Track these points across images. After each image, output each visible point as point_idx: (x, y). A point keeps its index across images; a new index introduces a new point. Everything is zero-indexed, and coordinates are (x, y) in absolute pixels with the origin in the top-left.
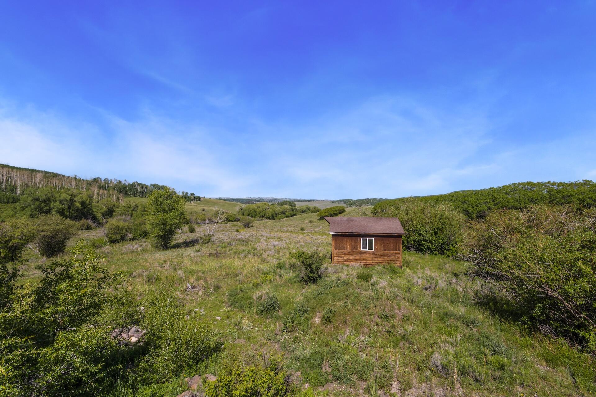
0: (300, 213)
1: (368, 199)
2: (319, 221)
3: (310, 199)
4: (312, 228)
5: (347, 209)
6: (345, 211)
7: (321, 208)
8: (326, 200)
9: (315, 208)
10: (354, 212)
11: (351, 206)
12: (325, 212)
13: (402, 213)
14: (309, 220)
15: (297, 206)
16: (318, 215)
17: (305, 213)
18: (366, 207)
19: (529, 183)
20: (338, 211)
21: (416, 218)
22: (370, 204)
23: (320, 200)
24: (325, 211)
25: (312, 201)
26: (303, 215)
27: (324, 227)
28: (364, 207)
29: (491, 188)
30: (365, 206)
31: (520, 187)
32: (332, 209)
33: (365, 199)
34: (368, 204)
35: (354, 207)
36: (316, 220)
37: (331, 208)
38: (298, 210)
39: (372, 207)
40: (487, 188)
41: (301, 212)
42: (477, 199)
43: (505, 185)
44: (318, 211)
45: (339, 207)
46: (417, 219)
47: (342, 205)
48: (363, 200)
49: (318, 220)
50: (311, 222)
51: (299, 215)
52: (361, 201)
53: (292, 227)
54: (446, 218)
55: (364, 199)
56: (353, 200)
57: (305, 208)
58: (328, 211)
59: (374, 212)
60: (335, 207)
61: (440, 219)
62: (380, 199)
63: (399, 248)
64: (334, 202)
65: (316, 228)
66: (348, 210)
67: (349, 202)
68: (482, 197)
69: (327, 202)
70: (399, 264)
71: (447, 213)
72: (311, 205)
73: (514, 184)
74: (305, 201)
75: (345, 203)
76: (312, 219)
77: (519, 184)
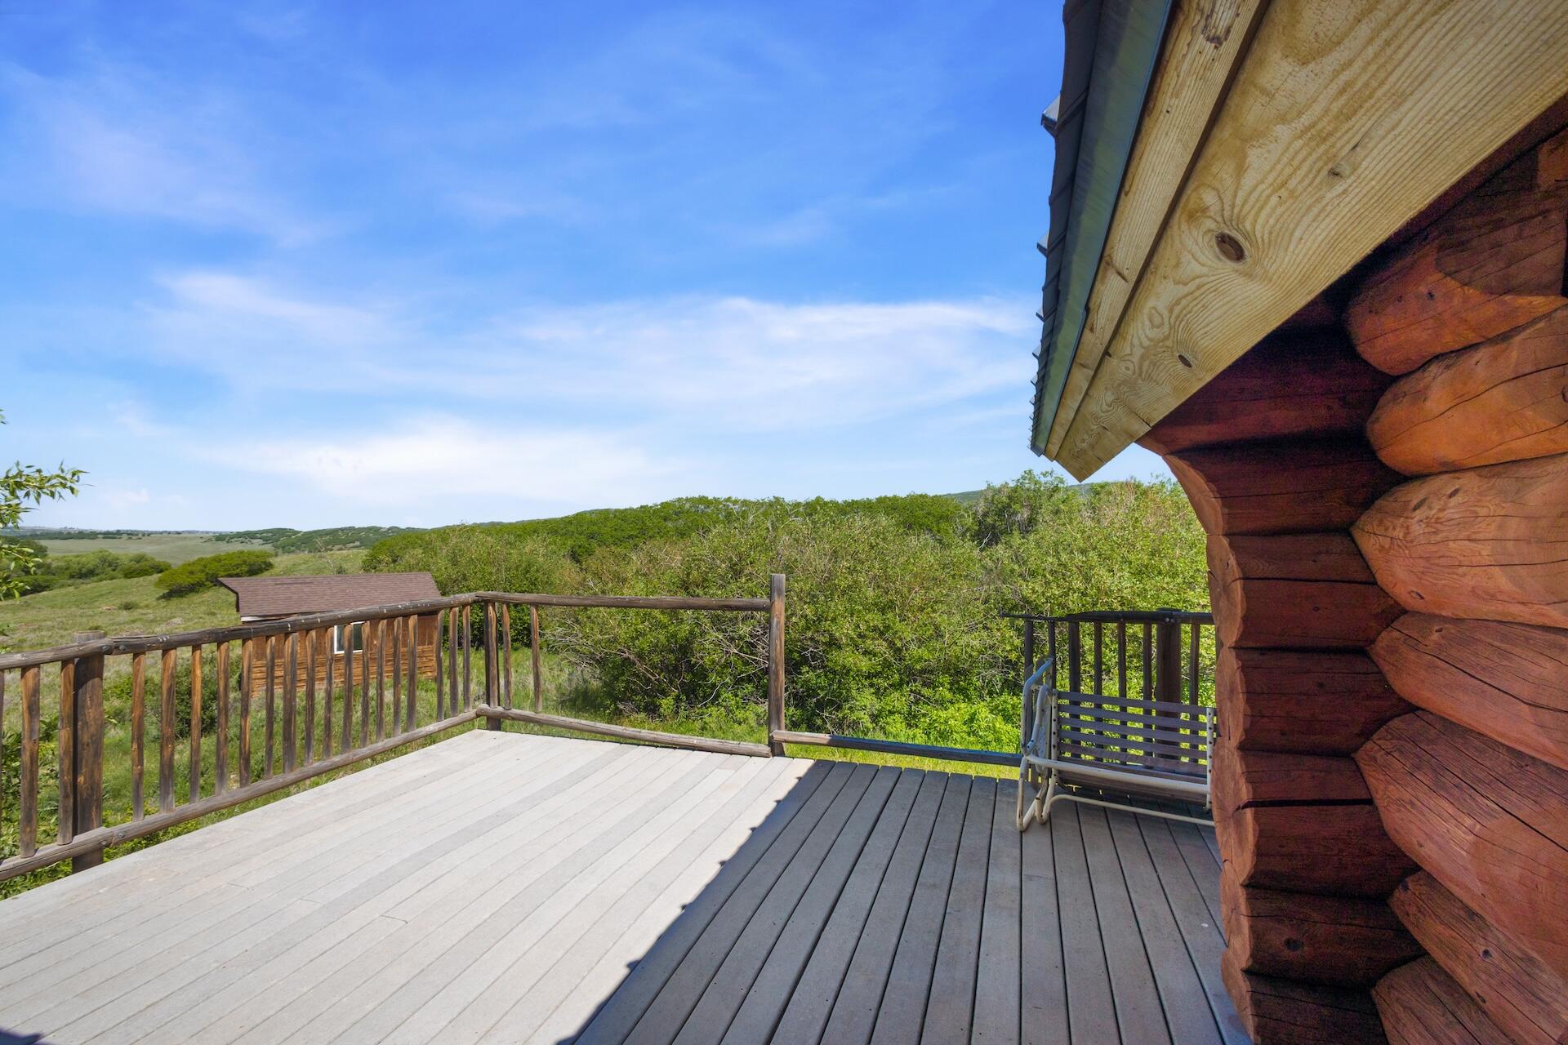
0: (70, 582)
1: (351, 529)
2: (163, 603)
3: (113, 528)
4: (138, 624)
5: (278, 559)
6: (269, 566)
7: (170, 561)
8: (190, 532)
9: (140, 559)
10: (303, 567)
11: (293, 551)
12: (192, 573)
13: (442, 562)
14: (118, 602)
15: (51, 554)
16: (161, 581)
17: (95, 578)
18: (344, 552)
19: (703, 500)
20: (245, 568)
21: (475, 573)
22: (357, 543)
23: (162, 533)
24: (190, 568)
25: (125, 537)
26: (84, 587)
27: (191, 620)
28: (337, 555)
29: (642, 507)
30: (341, 549)
31: (687, 506)
32: (220, 561)
33: (342, 529)
34: (352, 545)
35: (304, 555)
36: (152, 601)
37: (217, 559)
38: (57, 567)
39: (364, 553)
40: (635, 507)
41: (72, 577)
42: (616, 530)
43: (664, 501)
44: (159, 569)
45: (250, 553)
46: (479, 575)
47: (256, 546)
48: (333, 533)
49: (158, 599)
50: (128, 607)
51: (62, 586)
52: (327, 535)
53: (40, 629)
54: (537, 571)
55: (336, 530)
56: (299, 532)
57: (91, 561)
58: (205, 567)
59: (371, 565)
60: (230, 556)
61: (528, 572)
62: (390, 529)
63: (431, 637)
64: (221, 538)
65: (154, 624)
66: (282, 561)
67: (284, 540)
68: (625, 525)
69: (191, 539)
70: (429, 674)
71: (541, 559)
72: (125, 552)
73: (679, 500)
74: (93, 535)
75: (266, 540)
76: (131, 599)
77: (687, 500)
